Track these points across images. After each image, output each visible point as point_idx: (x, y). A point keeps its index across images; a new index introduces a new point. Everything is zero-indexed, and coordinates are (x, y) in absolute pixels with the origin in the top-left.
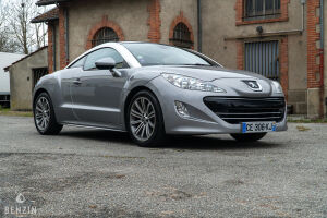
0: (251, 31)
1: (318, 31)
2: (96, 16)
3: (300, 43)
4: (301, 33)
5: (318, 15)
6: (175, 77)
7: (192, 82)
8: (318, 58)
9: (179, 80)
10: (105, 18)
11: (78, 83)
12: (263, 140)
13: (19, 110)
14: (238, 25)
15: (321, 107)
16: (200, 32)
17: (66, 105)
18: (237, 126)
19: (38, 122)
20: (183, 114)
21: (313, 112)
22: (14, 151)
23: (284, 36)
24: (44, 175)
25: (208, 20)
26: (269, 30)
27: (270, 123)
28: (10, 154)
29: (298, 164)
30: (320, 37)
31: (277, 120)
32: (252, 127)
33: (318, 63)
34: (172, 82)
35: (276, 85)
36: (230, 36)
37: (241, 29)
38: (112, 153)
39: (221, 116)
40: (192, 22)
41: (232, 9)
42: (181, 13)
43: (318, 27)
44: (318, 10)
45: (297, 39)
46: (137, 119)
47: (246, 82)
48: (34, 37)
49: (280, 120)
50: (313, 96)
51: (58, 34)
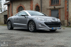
0: (53, 7)
1: (67, 8)
2: (18, 4)
3: (63, 10)
4: (63, 8)
5: (67, 4)
6: (38, 18)
7: (42, 19)
8: (67, 13)
9: (39, 19)
10: (21, 4)
11: (17, 19)
12: (56, 31)
13: (1, 24)
14: (50, 6)
15: (68, 24)
16: (41, 7)
17: (14, 24)
18: (51, 28)
19: (8, 27)
20: (40, 26)
21: (66, 25)
22: (5, 33)
23: (60, 8)
24: (14, 38)
25: (43, 5)
26: (56, 7)
27: (58, 27)
28: (5, 34)
29: (64, 36)
30: (68, 9)
31: (59, 27)
32: (54, 28)
33: (67, 14)
34: (38, 19)
35: (59, 20)
36: (48, 8)
37: (50, 7)
38: (26, 34)
39: (48, 26)
40: (40, 5)
41: (48, 2)
42: (37, 3)
43: (67, 7)
44: (67, 3)
45: (62, 9)
46: (30, 26)
47: (53, 19)
48: (3, 8)
49: (60, 27)
50: (66, 22)
51: (10, 8)
